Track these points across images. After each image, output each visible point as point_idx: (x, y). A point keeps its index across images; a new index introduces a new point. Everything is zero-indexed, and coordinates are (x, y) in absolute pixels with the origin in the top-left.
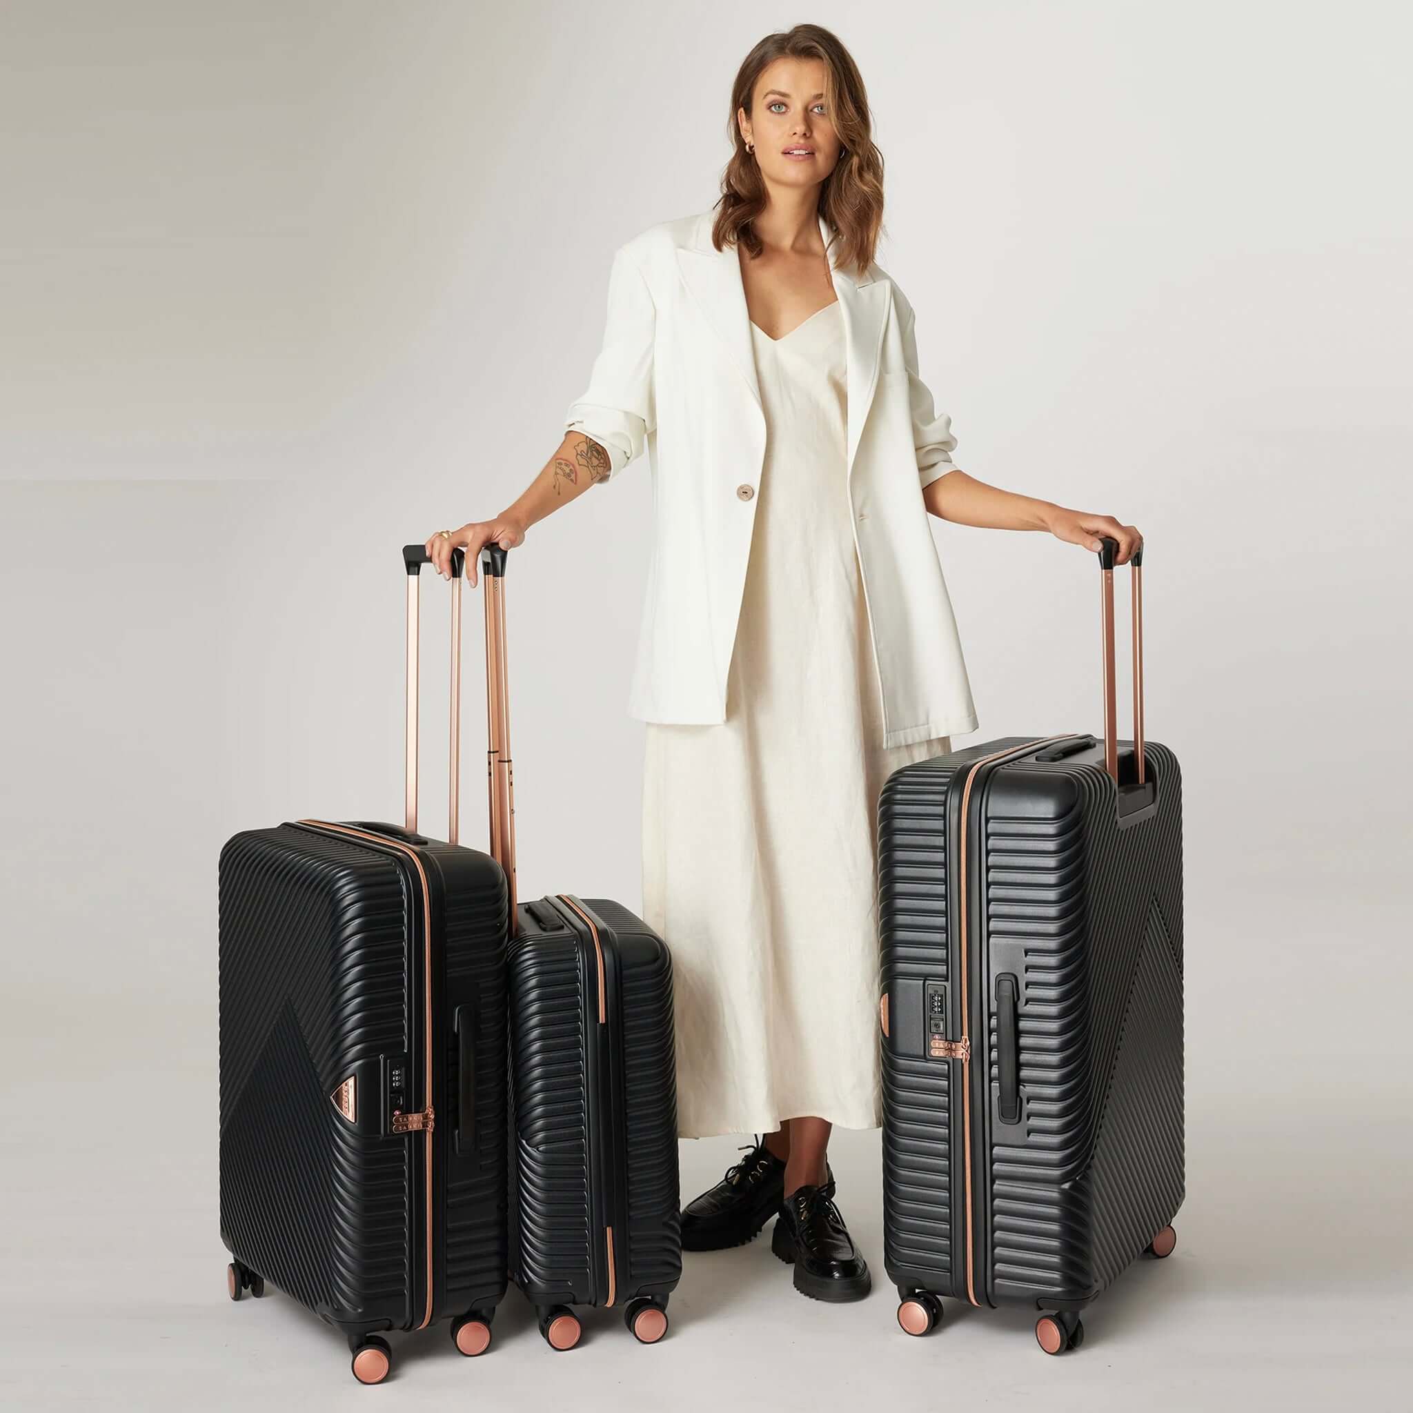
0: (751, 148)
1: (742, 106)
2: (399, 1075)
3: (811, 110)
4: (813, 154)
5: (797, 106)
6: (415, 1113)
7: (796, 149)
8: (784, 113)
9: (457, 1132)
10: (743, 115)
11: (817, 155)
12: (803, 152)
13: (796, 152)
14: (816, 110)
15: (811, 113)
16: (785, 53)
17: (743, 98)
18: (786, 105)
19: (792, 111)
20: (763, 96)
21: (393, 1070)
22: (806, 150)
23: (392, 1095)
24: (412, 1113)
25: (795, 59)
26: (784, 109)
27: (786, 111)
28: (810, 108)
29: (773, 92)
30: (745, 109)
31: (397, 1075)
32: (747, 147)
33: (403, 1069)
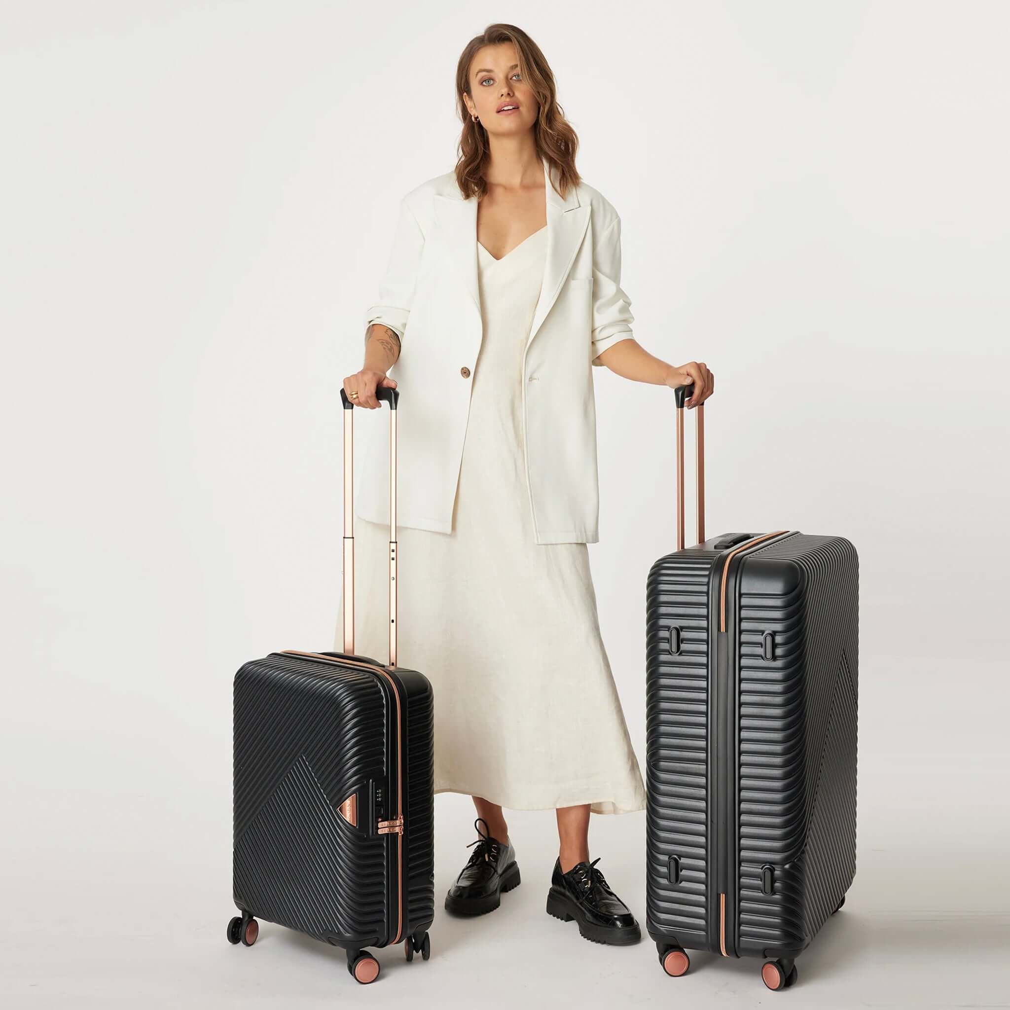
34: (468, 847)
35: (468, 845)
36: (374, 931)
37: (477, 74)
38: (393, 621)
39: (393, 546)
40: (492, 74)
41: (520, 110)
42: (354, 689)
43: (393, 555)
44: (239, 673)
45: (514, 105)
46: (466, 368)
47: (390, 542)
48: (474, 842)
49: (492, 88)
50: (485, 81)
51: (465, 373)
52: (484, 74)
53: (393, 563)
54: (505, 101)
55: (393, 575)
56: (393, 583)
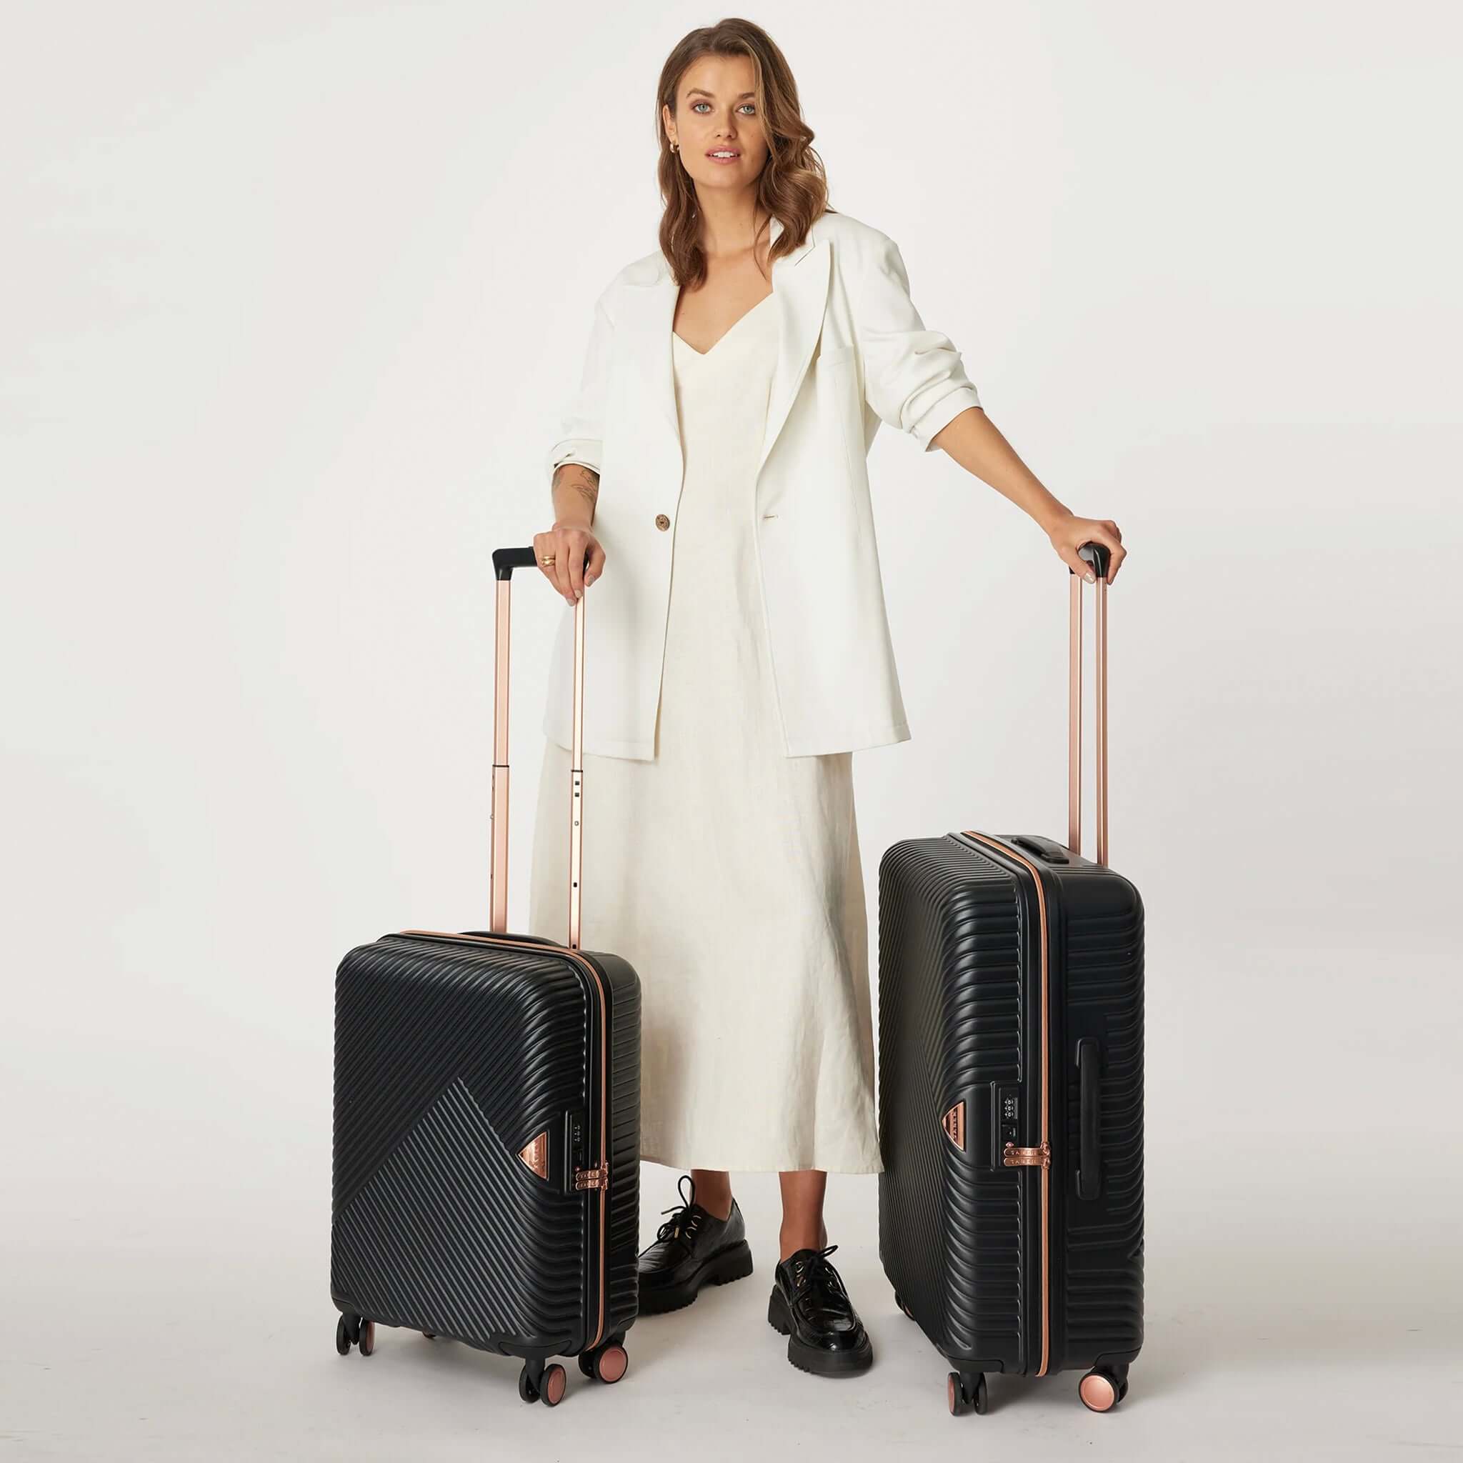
0: (676, 147)
1: (667, 103)
2: (1011, 1105)
3: (737, 111)
4: (739, 155)
5: (722, 107)
6: (1029, 1147)
7: (721, 151)
8: (708, 113)
9: (1079, 1172)
10: (668, 113)
11: (742, 157)
12: (727, 155)
13: (720, 155)
14: (742, 110)
15: (736, 114)
16: (709, 51)
17: (668, 98)
18: (710, 106)
19: (717, 111)
20: (686, 95)
21: (1005, 1100)
22: (730, 152)
23: (1003, 1126)
24: (1026, 1147)
25: (719, 57)
26: (708, 109)
27: (711, 111)
28: (735, 108)
29: (695, 91)
30: (669, 107)
31: (1009, 1105)
32: (672, 146)
33: (1016, 1099)
34: (663, 1213)
35: (664, 1211)
36: (567, 1332)
37: (689, 95)
38: (575, 885)
39: (577, 777)
40: (711, 100)
41: (740, 159)
42: (539, 981)
43: (577, 789)
44: (345, 965)
45: (735, 151)
46: (663, 516)
47: (573, 771)
48: (671, 1208)
49: (707, 118)
50: (699, 105)
51: (662, 523)
52: (700, 96)
53: (577, 800)
54: (721, 145)
55: (576, 817)
56: (576, 829)
